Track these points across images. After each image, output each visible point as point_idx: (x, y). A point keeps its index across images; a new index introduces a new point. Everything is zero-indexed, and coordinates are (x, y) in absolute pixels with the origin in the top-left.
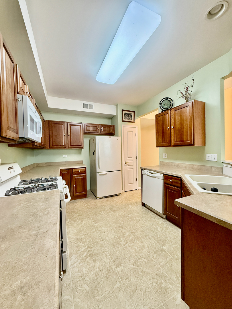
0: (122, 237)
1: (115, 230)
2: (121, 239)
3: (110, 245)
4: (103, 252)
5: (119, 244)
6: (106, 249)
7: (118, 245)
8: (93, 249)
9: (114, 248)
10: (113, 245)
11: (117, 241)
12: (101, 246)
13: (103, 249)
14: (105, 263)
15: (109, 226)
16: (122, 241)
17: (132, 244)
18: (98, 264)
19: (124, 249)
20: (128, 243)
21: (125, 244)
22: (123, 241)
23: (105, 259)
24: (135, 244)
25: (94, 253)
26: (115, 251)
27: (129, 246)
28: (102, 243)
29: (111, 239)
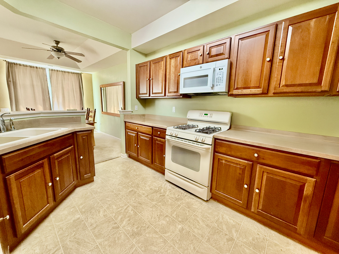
0: (132, 215)
1: (144, 225)
2: (132, 212)
3: (144, 203)
4: (147, 196)
5: (134, 207)
6: (146, 199)
7: (135, 204)
8: (159, 196)
9: (139, 201)
10: (140, 204)
11: (137, 209)
12: (153, 199)
13: (150, 198)
14: (143, 190)
15: (157, 230)
16: (132, 211)
17: (119, 210)
18: (147, 188)
19: (128, 203)
20: (124, 209)
21: (127, 208)
22: (130, 211)
23: (144, 192)
24: (115, 211)
25: (155, 193)
26: (137, 199)
27: (123, 207)
28: (154, 203)
29: (145, 209)
